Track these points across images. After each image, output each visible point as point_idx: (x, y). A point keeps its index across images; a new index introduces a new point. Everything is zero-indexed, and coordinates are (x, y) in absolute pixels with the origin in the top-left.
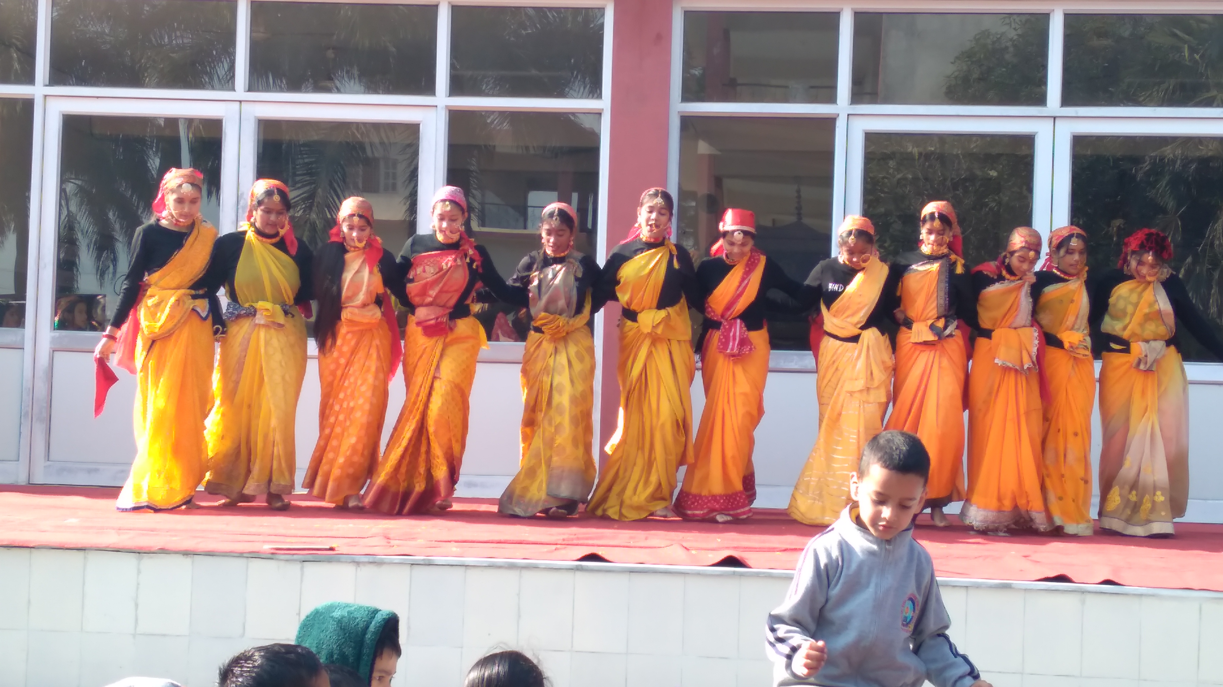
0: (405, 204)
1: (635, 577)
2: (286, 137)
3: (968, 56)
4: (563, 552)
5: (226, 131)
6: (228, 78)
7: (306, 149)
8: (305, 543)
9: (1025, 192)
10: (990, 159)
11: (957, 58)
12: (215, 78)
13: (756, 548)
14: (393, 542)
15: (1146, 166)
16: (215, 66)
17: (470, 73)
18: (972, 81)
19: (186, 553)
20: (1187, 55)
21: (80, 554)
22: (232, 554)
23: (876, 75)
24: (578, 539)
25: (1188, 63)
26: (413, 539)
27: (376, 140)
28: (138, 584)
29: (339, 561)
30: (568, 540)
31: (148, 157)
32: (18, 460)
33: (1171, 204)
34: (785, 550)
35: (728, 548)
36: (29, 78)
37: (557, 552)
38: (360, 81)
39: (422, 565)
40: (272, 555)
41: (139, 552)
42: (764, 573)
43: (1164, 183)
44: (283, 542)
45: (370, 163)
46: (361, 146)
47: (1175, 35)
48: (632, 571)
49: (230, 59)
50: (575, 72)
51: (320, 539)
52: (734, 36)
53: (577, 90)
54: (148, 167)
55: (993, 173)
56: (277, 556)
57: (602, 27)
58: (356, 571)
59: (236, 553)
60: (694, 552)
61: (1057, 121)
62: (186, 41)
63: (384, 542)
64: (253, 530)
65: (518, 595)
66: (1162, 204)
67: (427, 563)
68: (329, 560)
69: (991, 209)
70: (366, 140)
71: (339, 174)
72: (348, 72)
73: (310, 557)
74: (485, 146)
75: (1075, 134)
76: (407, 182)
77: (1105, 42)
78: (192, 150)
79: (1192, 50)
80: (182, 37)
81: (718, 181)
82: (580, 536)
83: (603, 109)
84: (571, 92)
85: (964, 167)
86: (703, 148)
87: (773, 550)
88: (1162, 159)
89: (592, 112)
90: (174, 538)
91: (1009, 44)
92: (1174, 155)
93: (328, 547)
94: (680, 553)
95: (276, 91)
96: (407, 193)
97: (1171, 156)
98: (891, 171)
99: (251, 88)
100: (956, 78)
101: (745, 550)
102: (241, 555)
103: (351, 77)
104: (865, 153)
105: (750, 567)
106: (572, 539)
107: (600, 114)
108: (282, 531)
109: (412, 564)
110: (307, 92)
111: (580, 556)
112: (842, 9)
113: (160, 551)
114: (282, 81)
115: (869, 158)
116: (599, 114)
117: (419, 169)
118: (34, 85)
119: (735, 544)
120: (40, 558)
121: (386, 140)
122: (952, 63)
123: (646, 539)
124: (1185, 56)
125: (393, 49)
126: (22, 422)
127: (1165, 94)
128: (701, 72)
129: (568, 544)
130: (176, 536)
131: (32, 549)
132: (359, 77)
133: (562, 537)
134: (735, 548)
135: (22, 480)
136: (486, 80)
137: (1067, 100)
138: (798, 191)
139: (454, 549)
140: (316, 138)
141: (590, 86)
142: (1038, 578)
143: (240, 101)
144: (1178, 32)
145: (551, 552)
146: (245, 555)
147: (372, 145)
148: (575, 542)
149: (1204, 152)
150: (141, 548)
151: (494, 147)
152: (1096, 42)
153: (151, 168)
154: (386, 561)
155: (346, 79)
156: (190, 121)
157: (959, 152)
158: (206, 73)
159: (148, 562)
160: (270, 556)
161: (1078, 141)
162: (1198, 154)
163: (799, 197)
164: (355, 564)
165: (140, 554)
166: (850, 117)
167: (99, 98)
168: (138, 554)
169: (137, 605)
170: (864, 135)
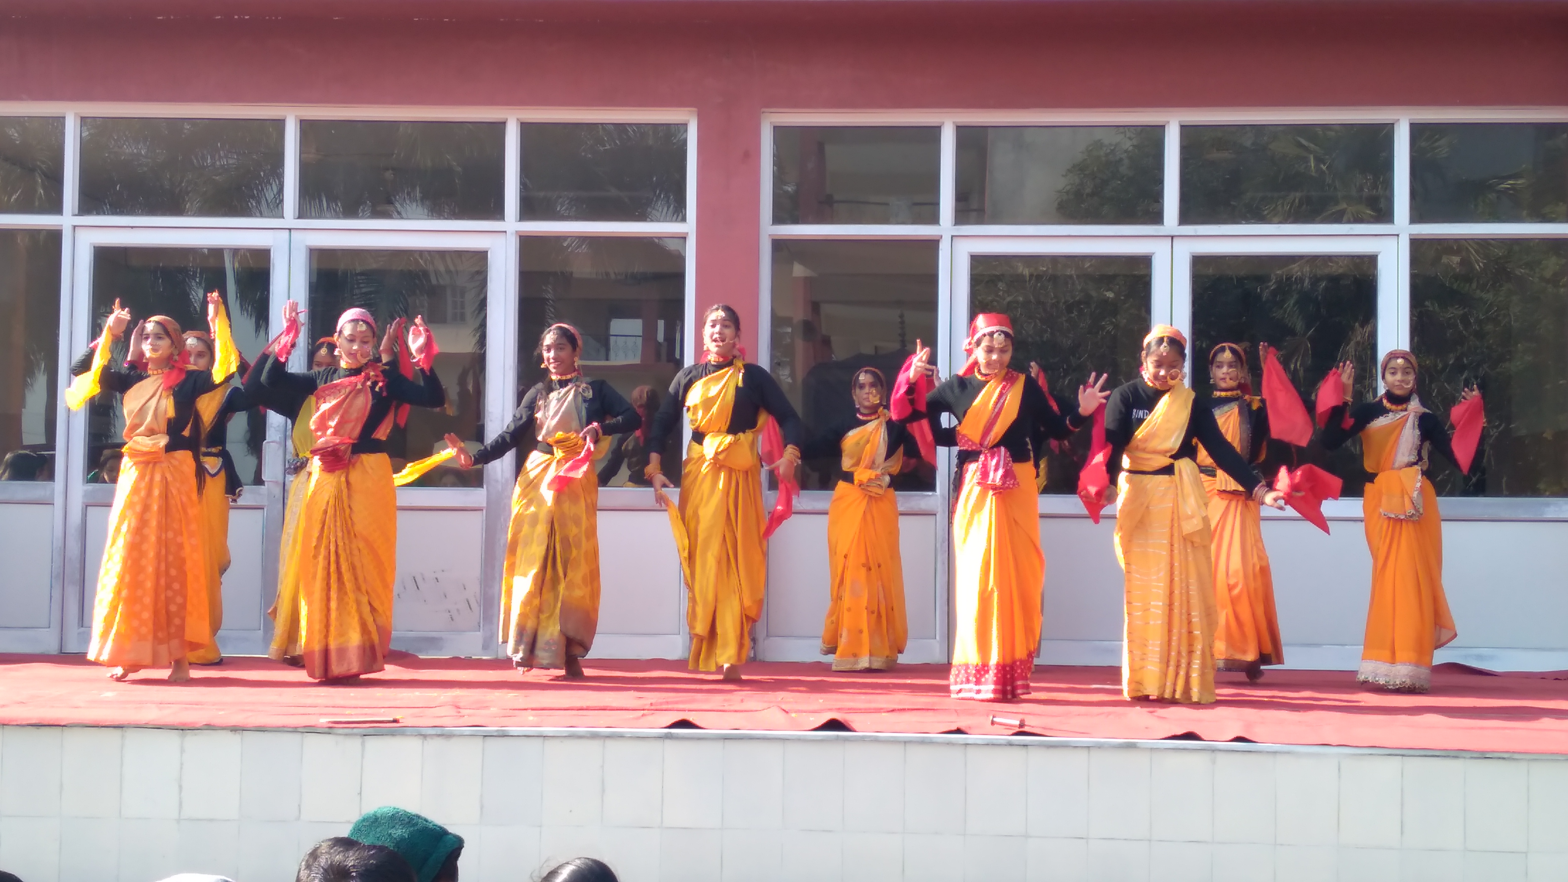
0: (475, 335)
1: (731, 746)
2: (342, 266)
3: (1079, 168)
4: (650, 718)
5: (275, 262)
6: (278, 202)
7: (363, 277)
8: (366, 714)
9: (1143, 313)
10: (1106, 280)
11: (1069, 171)
12: (263, 202)
13: (860, 709)
14: (464, 712)
15: (1272, 285)
16: (263, 190)
17: (542, 194)
18: (1085, 196)
19: (235, 729)
20: (1313, 165)
21: (117, 733)
22: (286, 729)
23: (982, 192)
24: (667, 703)
25: (1313, 174)
26: (487, 707)
27: (442, 268)
28: (182, 764)
29: (403, 734)
30: (656, 704)
31: (190, 288)
32: (49, 627)
33: (1299, 325)
34: (893, 711)
35: (830, 710)
36: (56, 207)
37: (644, 719)
38: (423, 204)
39: (496, 736)
40: (330, 729)
41: (182, 728)
42: (870, 737)
43: (1292, 302)
44: (342, 715)
45: (435, 293)
46: (425, 274)
47: (1301, 146)
48: (726, 738)
49: (280, 182)
50: (658, 192)
51: (383, 710)
52: (829, 149)
53: (660, 210)
54: (190, 300)
55: (1110, 295)
56: (335, 731)
57: (685, 142)
58: (423, 745)
59: (290, 727)
60: (794, 715)
61: (1175, 240)
62: (231, 161)
63: (453, 712)
64: (309, 701)
65: (602, 767)
66: (1290, 324)
67: (501, 734)
68: (393, 734)
69: (1108, 332)
70: (430, 268)
71: (401, 305)
72: (409, 194)
73: (371, 731)
74: (562, 273)
75: (1194, 255)
76: (477, 312)
77: (1225, 155)
78: (238, 281)
79: (1319, 160)
80: (226, 157)
81: (815, 307)
82: (669, 700)
83: (688, 233)
84: (654, 212)
85: (1079, 288)
86: (799, 270)
87: (878, 711)
88: (1289, 278)
89: (676, 236)
90: (221, 713)
91: (1124, 156)
92: (1302, 272)
93: (392, 719)
94: (780, 717)
95: (332, 218)
96: (477, 324)
97: (1299, 273)
98: (1001, 293)
99: (302, 214)
100: (1067, 193)
101: (849, 711)
102: (295, 730)
103: (413, 200)
104: (971, 275)
105: (855, 731)
106: (661, 704)
107: (685, 238)
108: (341, 702)
109: (485, 736)
110: (363, 218)
111: (669, 723)
112: (943, 123)
113: (206, 727)
114: (337, 205)
115: (975, 281)
116: (683, 238)
117: (488, 300)
118: (62, 215)
119: (839, 705)
120: (74, 738)
121: (452, 268)
122: (1063, 176)
123: (742, 701)
124: (1311, 166)
125: (459, 169)
126: (53, 585)
127: (1291, 208)
128: (794, 188)
129: (656, 709)
130: (223, 710)
131: (64, 728)
132: (422, 199)
133: (649, 702)
134: (839, 710)
135: (53, 649)
136: (560, 200)
137: (1185, 218)
138: (901, 316)
139: (531, 718)
140: (374, 266)
141: (674, 207)
142: (1164, 737)
143: (290, 229)
144: (1303, 142)
145: (638, 718)
146: (300, 730)
147: (436, 272)
148: (664, 707)
149: (1334, 269)
150: (185, 724)
151: (571, 273)
152: (1215, 155)
153: (193, 300)
154: (455, 733)
155: (408, 202)
156: (235, 251)
157: (1073, 272)
158: (253, 197)
159: (193, 741)
160: (327, 730)
161: (1198, 262)
162: (1327, 271)
163: (902, 323)
164: (422, 737)
165: (184, 731)
166: (954, 239)
167: (134, 229)
168: (181, 731)
169: (180, 787)
170: (970, 257)
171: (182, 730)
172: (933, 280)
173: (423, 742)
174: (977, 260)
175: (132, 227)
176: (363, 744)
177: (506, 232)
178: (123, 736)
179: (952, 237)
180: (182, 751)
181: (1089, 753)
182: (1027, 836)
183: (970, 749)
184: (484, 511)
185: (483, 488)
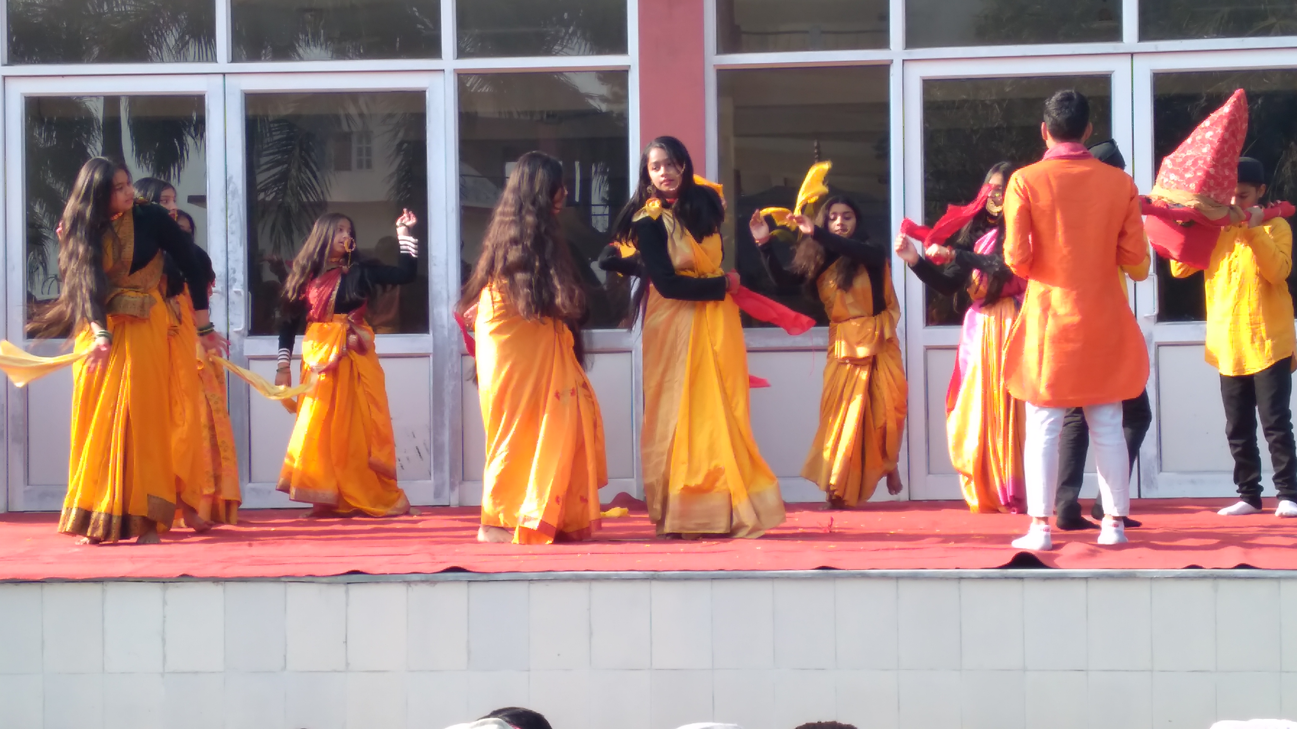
5: (210, 106)
19: (217, 580)
22: (268, 579)
28: (165, 617)
38: (327, 47)
58: (409, 590)
61: (1135, 57)
65: (589, 609)
67: (485, 578)
75: (1154, 72)
83: (630, 65)
89: (617, 69)
99: (235, 58)
102: (277, 579)
104: (924, 103)
107: (627, 71)
109: (470, 581)
115: (929, 109)
116: (625, 71)
120: (51, 592)
137: (1145, 34)
143: (224, 74)
146: (282, 579)
155: (311, 45)
161: (1159, 79)
164: (406, 584)
165: (166, 584)
166: (905, 62)
167: (65, 77)
168: (162, 583)
169: (164, 640)
170: (922, 82)
171: (164, 582)
172: (884, 108)
173: (407, 589)
174: (929, 85)
175: (63, 76)
176: (347, 592)
177: (444, 70)
178: (104, 591)
179: (904, 61)
180: (165, 603)
181: (1087, 583)
182: (1025, 670)
183: (964, 584)
184: (431, 357)
185: (429, 333)
